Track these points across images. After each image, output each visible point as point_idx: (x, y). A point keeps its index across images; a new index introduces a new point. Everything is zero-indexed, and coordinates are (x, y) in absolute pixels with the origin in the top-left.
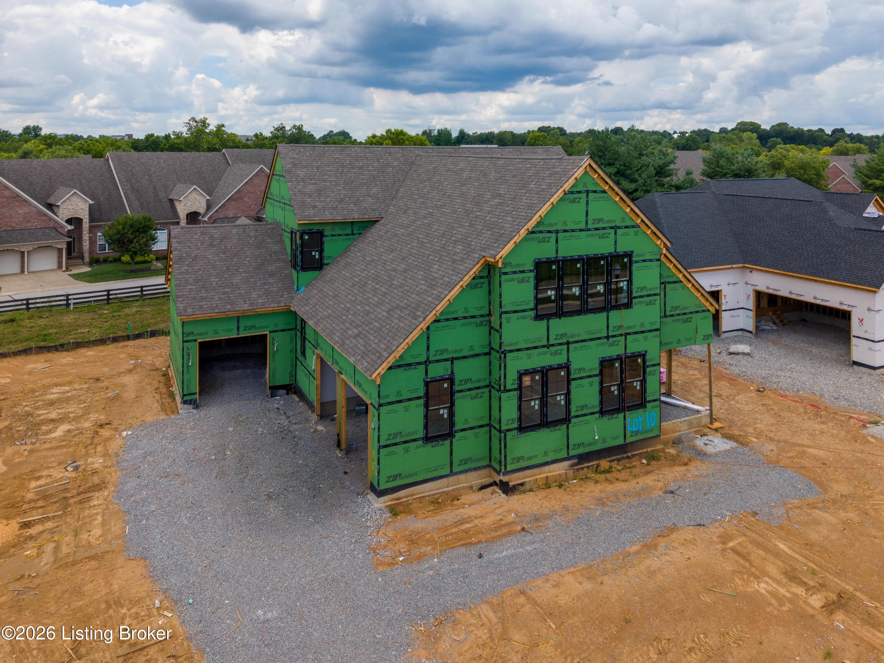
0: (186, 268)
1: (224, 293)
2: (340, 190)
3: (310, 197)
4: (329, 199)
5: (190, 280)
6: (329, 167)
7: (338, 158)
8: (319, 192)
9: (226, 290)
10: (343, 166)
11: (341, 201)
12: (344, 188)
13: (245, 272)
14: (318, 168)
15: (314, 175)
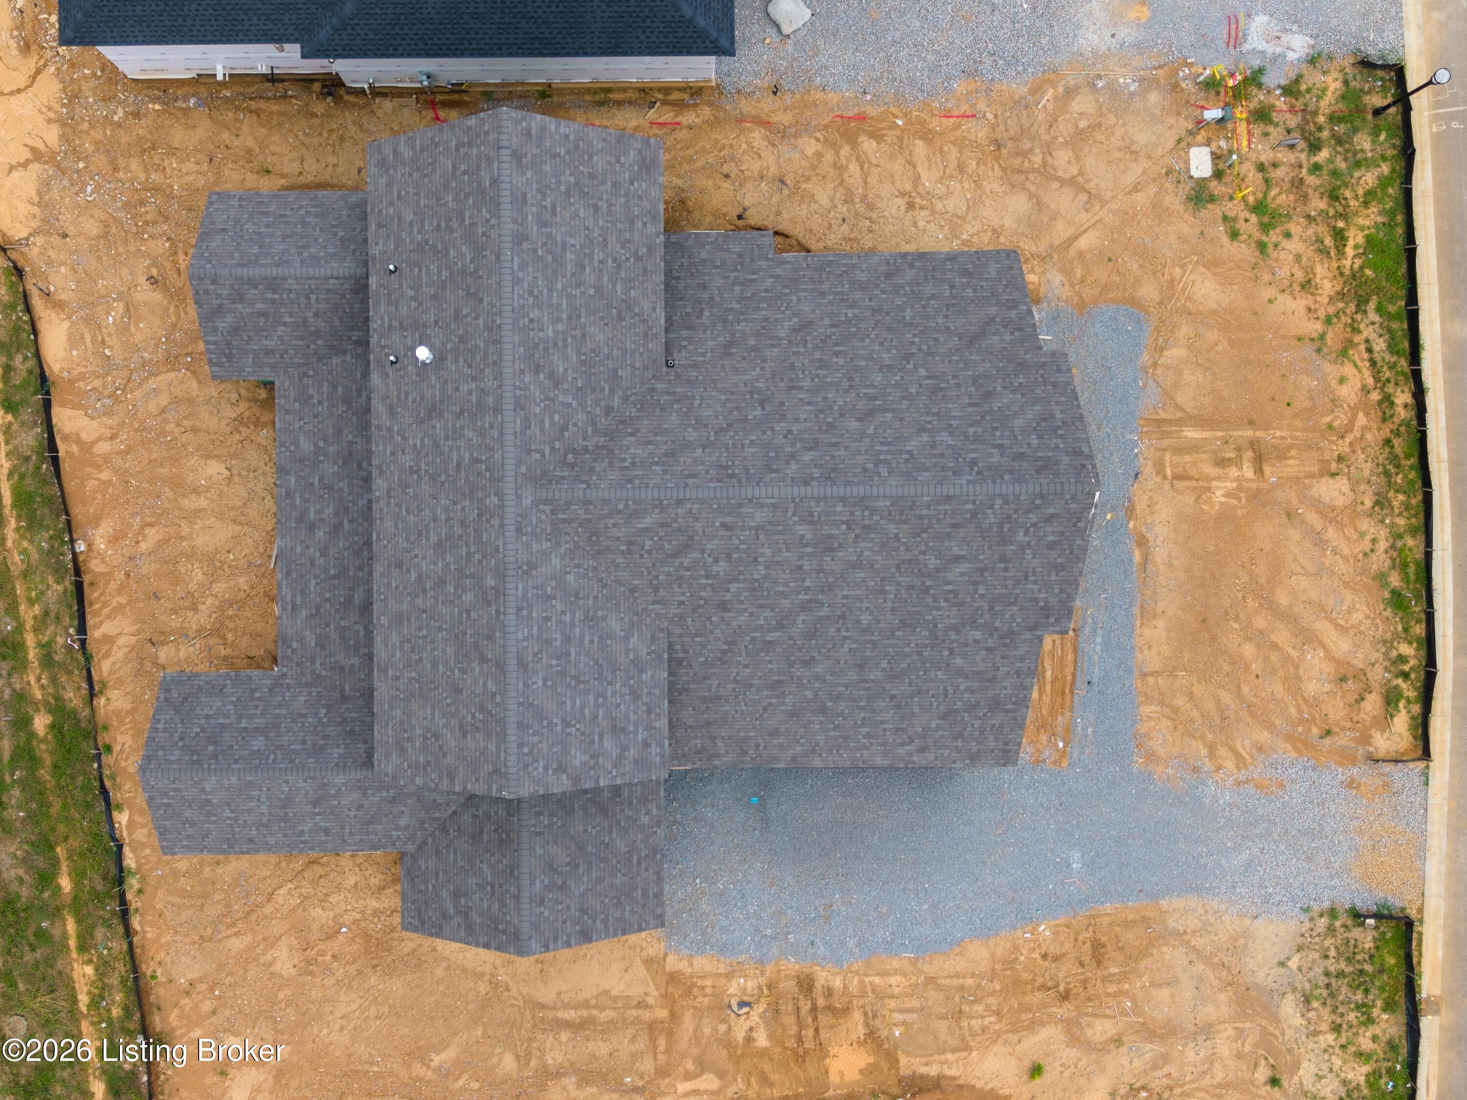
0: (598, 923)
1: (639, 864)
2: (614, 693)
3: (626, 748)
4: (631, 715)
5: (618, 914)
6: (564, 703)
7: (545, 680)
8: (618, 730)
9: (635, 861)
10: (563, 673)
11: (635, 695)
13: (611, 833)
14: (567, 724)
15: (583, 734)
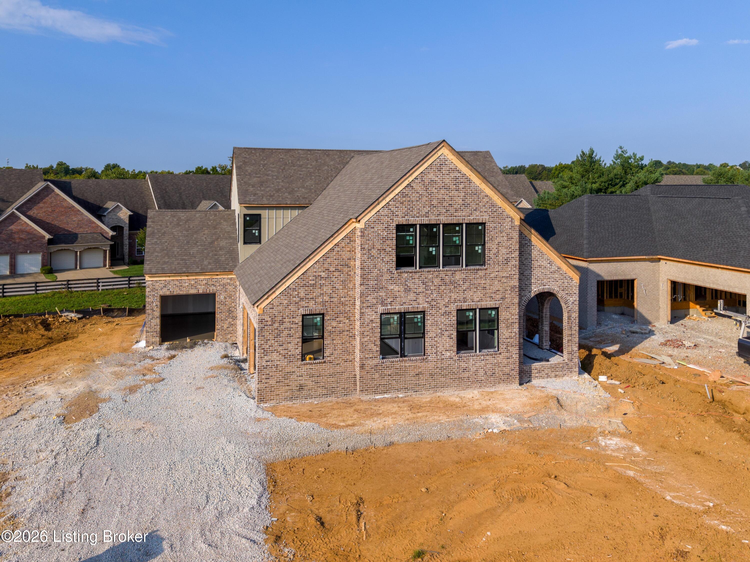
0: (156, 240)
1: (182, 260)
3: (253, 186)
4: (269, 189)
5: (158, 249)
6: (273, 164)
7: (282, 158)
8: (261, 184)
9: (184, 257)
10: (286, 164)
11: (278, 191)
12: (283, 181)
13: (201, 245)
14: (264, 165)
15: (260, 171)
